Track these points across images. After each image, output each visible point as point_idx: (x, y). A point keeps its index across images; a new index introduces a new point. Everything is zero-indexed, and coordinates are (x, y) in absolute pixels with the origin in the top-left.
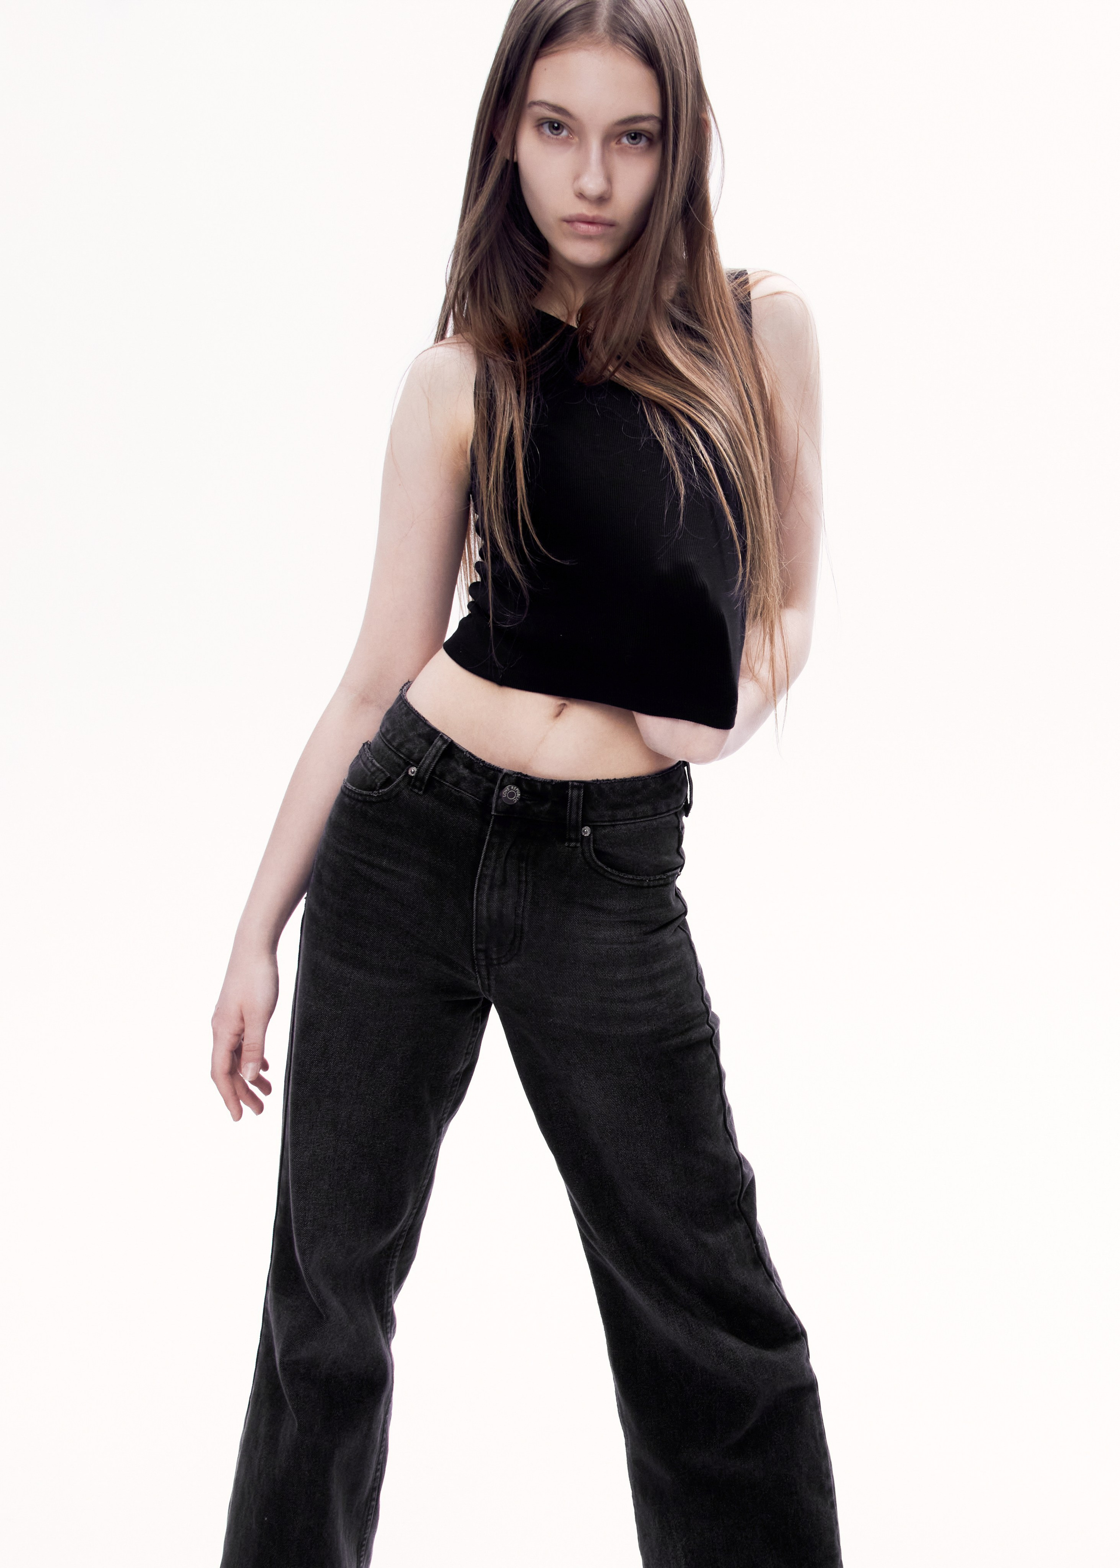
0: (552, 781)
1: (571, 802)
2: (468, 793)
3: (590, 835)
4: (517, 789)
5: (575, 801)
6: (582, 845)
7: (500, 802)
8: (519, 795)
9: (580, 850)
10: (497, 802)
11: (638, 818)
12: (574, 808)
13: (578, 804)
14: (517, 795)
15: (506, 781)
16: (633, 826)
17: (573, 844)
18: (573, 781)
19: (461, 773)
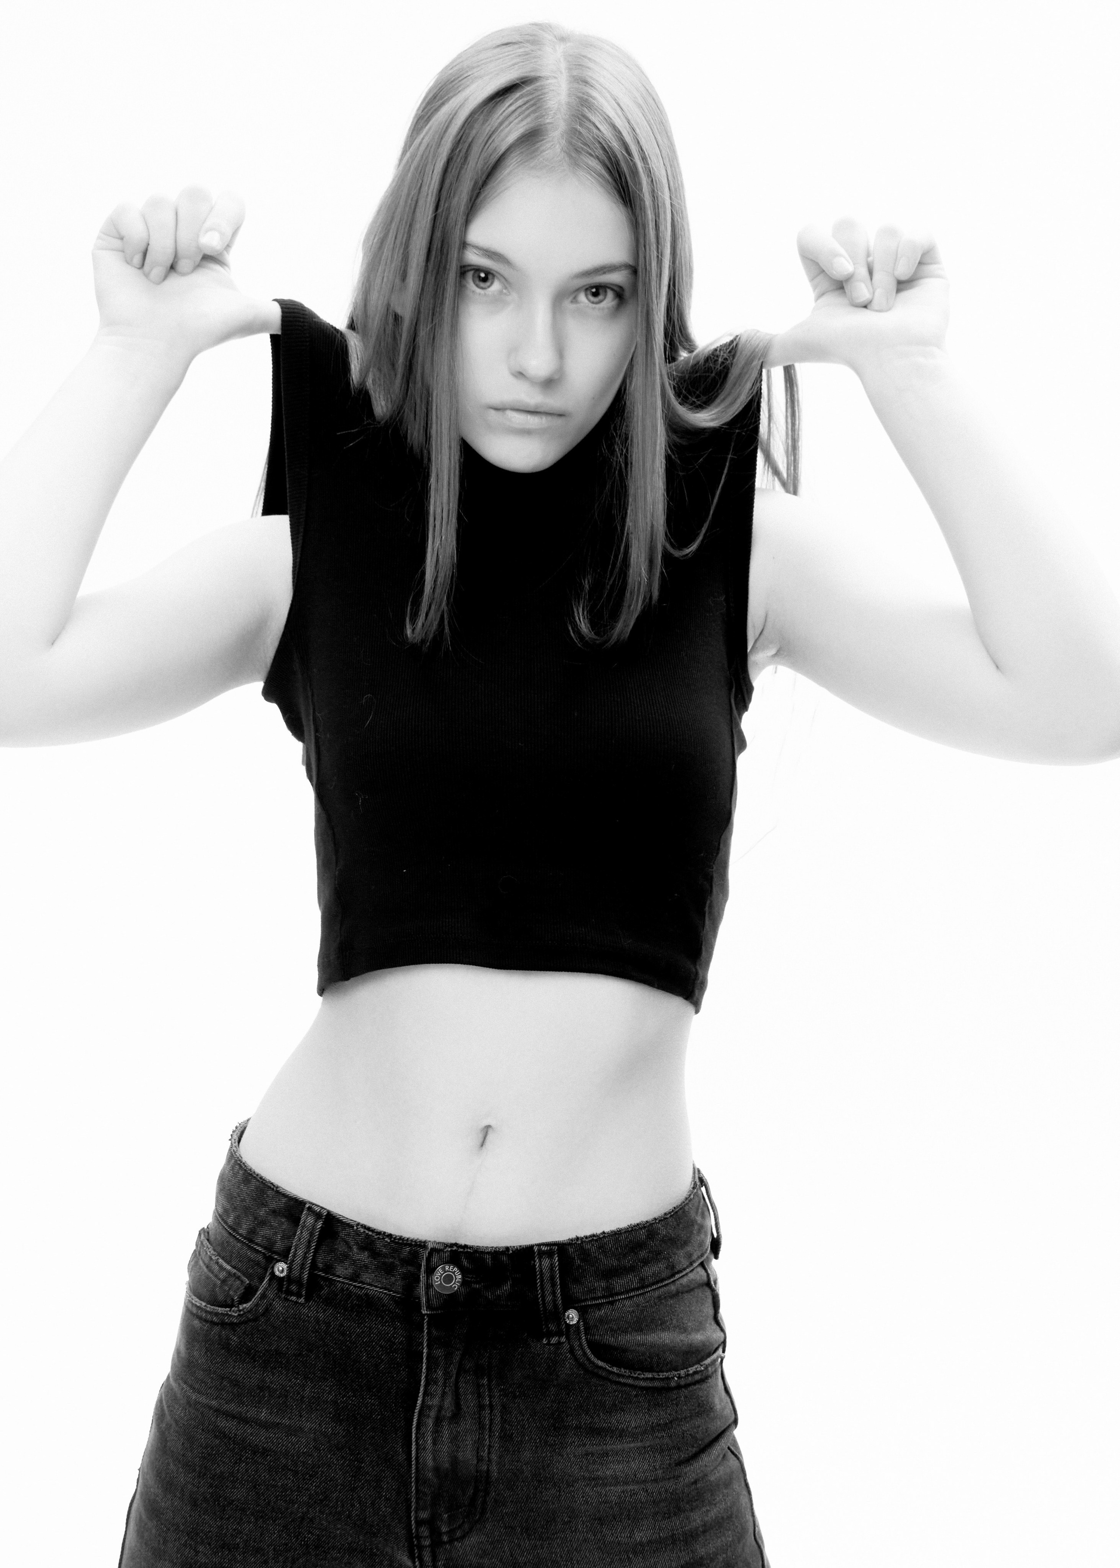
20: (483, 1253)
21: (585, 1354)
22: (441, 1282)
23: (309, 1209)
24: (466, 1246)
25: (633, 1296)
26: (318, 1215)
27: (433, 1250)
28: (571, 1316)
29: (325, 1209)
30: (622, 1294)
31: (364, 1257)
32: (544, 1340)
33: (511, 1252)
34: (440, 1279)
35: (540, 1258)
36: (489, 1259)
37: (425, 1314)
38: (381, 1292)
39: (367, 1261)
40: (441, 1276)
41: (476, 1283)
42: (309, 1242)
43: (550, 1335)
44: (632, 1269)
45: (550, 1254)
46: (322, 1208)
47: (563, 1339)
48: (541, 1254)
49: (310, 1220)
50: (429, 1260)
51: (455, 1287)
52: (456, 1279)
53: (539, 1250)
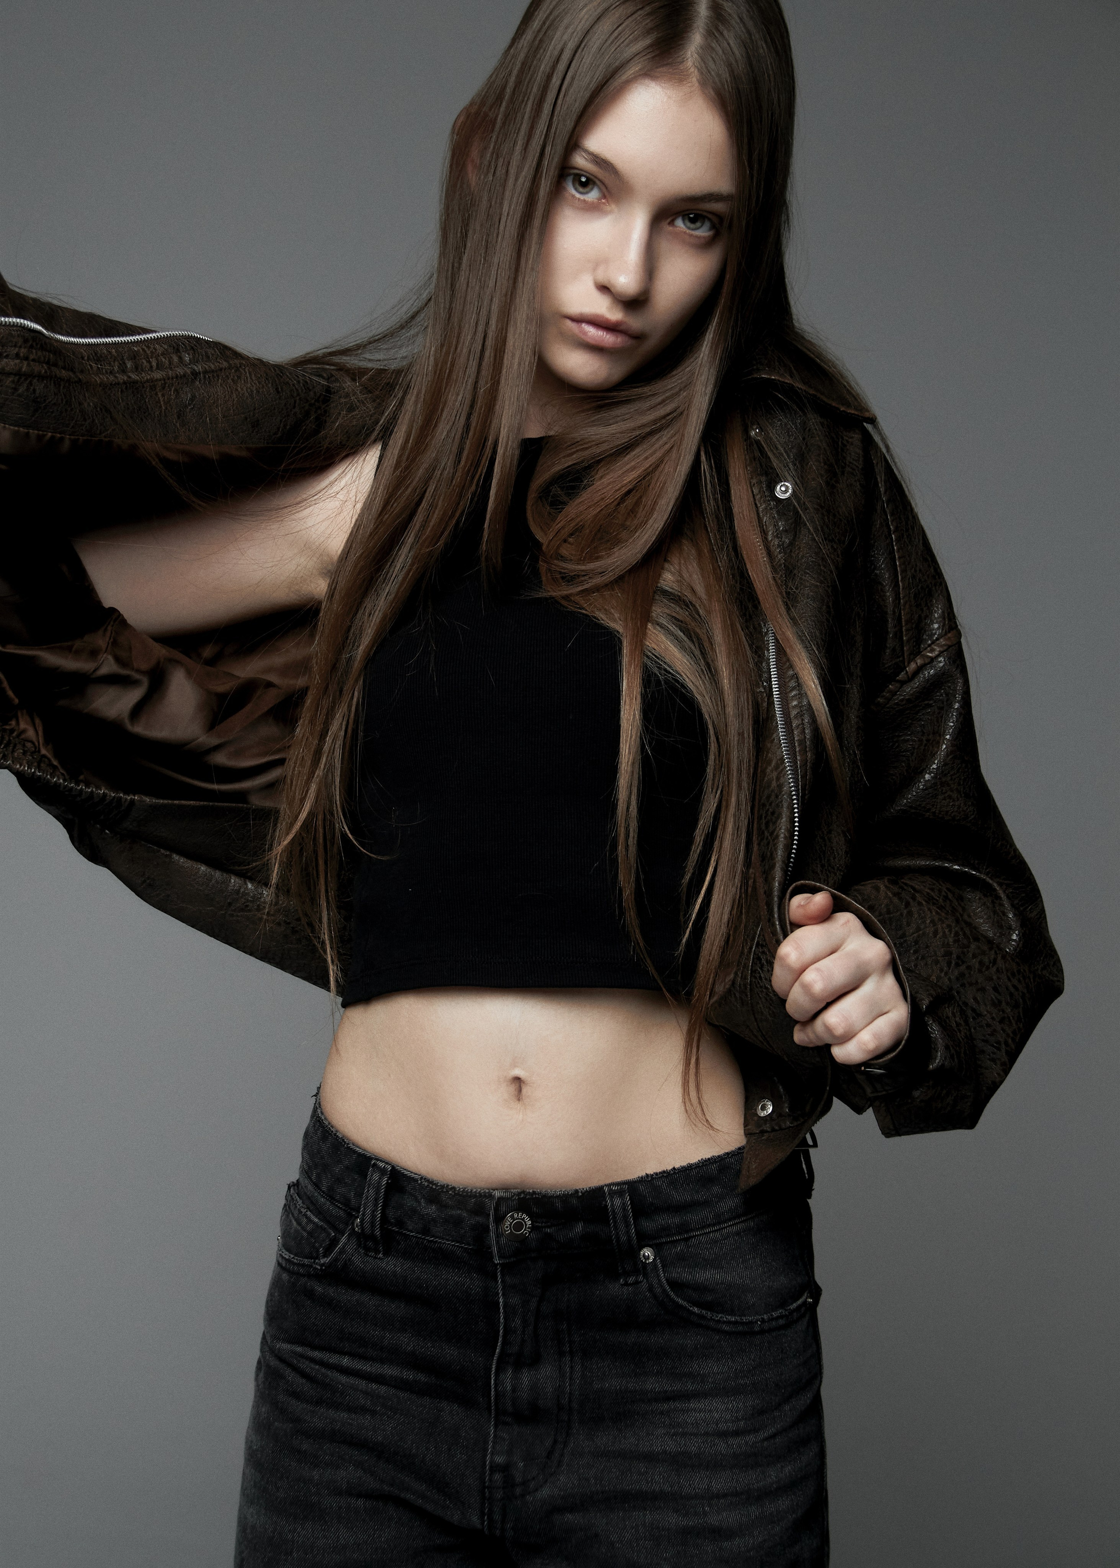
0: (577, 1191)
1: (614, 1218)
2: (448, 1240)
3: (654, 1260)
4: (525, 1216)
5: (620, 1215)
6: (645, 1276)
7: (503, 1240)
8: (530, 1222)
9: (644, 1285)
10: (497, 1243)
11: (725, 1222)
12: (622, 1227)
13: (625, 1217)
14: (526, 1225)
15: (503, 1209)
16: (718, 1235)
17: (631, 1280)
18: (609, 1185)
19: (427, 1214)
20: (552, 1197)
21: (664, 1291)
22: (511, 1230)
23: (375, 1165)
24: (534, 1193)
25: (709, 1232)
26: (383, 1171)
27: (500, 1199)
28: (647, 1254)
29: (390, 1164)
30: (698, 1229)
31: (432, 1210)
32: (622, 1280)
33: (580, 1194)
34: (510, 1228)
35: (612, 1198)
36: (559, 1205)
37: (498, 1264)
38: (453, 1245)
39: (434, 1215)
40: (510, 1225)
41: (549, 1227)
42: (376, 1200)
43: (627, 1274)
44: (706, 1203)
45: (620, 1193)
46: (387, 1163)
47: (641, 1278)
48: (612, 1193)
49: (376, 1177)
50: (496, 1209)
51: (526, 1233)
52: (526, 1227)
53: (610, 1190)
